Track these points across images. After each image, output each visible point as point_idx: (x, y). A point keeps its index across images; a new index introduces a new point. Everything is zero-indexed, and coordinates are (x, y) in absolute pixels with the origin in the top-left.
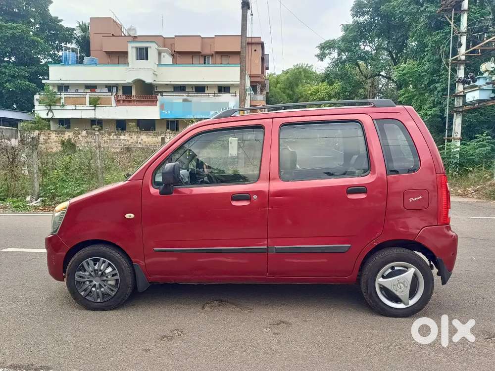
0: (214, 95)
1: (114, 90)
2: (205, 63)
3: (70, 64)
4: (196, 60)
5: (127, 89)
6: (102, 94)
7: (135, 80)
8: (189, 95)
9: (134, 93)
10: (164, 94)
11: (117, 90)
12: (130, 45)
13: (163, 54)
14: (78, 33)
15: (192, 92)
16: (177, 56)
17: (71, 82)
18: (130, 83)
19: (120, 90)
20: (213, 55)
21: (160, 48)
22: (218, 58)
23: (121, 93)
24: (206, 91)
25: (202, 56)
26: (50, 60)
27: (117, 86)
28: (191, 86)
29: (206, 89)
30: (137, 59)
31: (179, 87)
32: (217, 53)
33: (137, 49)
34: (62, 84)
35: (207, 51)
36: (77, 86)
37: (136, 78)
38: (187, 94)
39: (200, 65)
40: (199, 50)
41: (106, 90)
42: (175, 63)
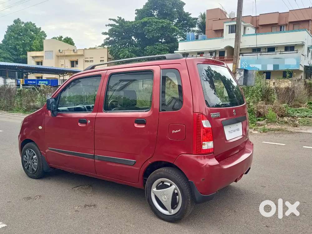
0: (280, 53)
1: (214, 54)
2: (281, 30)
3: (190, 40)
4: (274, 29)
5: (222, 53)
6: (207, 57)
7: (226, 47)
8: (262, 54)
9: (226, 55)
10: (244, 55)
11: (215, 55)
12: (225, 24)
13: (247, 28)
14: (200, 20)
15: (265, 52)
16: (260, 28)
17: (189, 51)
18: (223, 49)
19: (217, 54)
20: (287, 24)
21: (245, 24)
22: (291, 26)
23: (218, 56)
24: (276, 51)
25: (279, 26)
26: (183, 39)
27: (215, 51)
28: (265, 48)
29: (276, 49)
30: (229, 33)
31: (256, 49)
32: (290, 23)
33: (230, 26)
34: (185, 52)
35: (282, 22)
36: (193, 53)
37: (226, 46)
38: (260, 54)
39: (277, 32)
40: (277, 22)
41: (209, 54)
42: (257, 33)
